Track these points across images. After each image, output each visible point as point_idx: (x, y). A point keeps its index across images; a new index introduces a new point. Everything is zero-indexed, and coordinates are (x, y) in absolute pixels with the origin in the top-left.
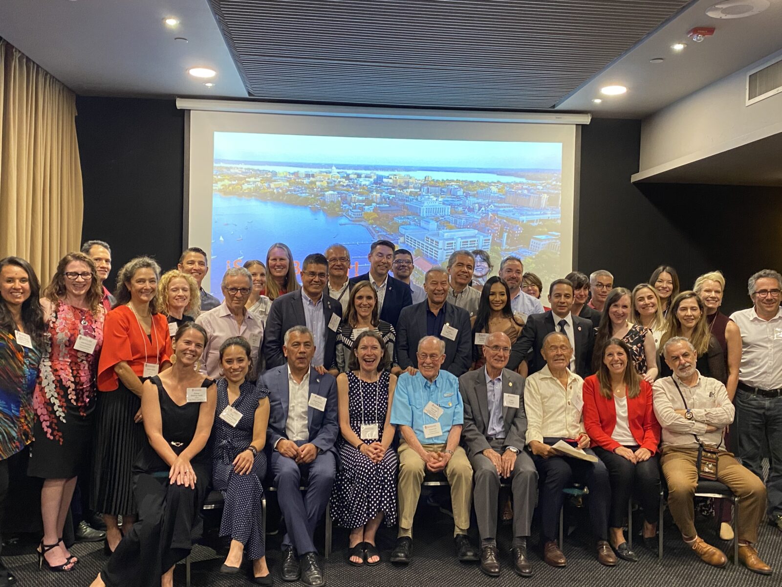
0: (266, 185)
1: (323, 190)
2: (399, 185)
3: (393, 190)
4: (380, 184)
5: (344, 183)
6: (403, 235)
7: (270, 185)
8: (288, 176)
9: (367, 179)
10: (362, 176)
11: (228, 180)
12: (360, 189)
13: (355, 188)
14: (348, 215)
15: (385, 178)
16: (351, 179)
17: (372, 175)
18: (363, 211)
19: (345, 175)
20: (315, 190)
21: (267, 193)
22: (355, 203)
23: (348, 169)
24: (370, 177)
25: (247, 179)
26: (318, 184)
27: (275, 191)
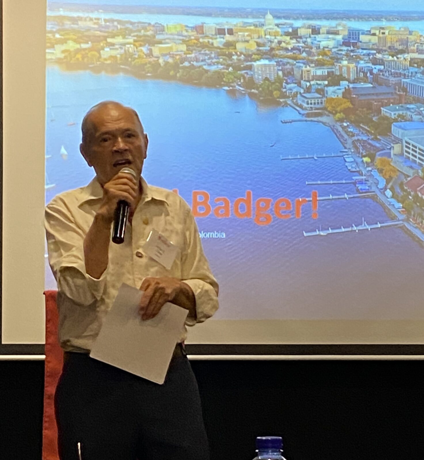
0: (144, 49)
1: (249, 57)
2: (390, 48)
3: (379, 56)
4: (354, 45)
5: (288, 43)
6: (398, 141)
7: (151, 50)
8: (185, 33)
9: (330, 36)
10: (321, 31)
11: (75, 41)
12: (319, 55)
13: (309, 53)
14: (297, 105)
15: (363, 34)
16: (301, 37)
17: (340, 28)
18: (323, 95)
19: (290, 30)
20: (235, 57)
21: (146, 64)
22: (309, 81)
23: (294, 19)
24: (336, 33)
25: (109, 40)
26: (240, 46)
27: (161, 61)
